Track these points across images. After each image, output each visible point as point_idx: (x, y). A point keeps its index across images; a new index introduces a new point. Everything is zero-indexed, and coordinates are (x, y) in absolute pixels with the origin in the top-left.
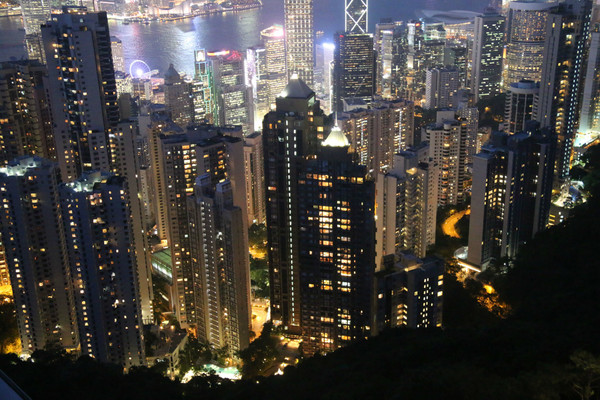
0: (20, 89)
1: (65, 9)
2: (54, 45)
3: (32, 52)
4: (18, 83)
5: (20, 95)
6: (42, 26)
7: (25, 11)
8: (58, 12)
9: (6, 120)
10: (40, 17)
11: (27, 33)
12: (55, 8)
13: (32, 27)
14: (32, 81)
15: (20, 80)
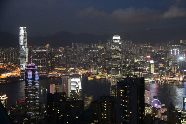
0: (105, 108)
1: (128, 76)
2: (121, 90)
3: (112, 93)
4: (105, 105)
5: (105, 111)
6: (118, 82)
7: (112, 76)
8: (125, 77)
9: (98, 121)
10: (117, 79)
11: (112, 85)
12: (124, 75)
13: (113, 83)
14: (110, 105)
15: (106, 104)
